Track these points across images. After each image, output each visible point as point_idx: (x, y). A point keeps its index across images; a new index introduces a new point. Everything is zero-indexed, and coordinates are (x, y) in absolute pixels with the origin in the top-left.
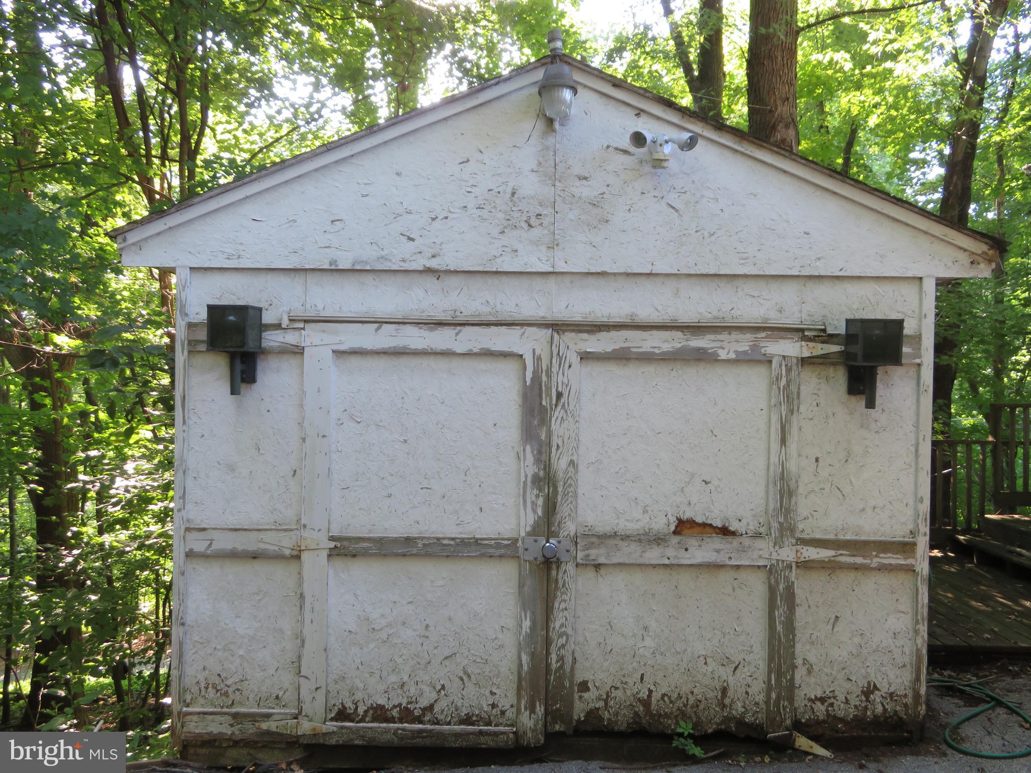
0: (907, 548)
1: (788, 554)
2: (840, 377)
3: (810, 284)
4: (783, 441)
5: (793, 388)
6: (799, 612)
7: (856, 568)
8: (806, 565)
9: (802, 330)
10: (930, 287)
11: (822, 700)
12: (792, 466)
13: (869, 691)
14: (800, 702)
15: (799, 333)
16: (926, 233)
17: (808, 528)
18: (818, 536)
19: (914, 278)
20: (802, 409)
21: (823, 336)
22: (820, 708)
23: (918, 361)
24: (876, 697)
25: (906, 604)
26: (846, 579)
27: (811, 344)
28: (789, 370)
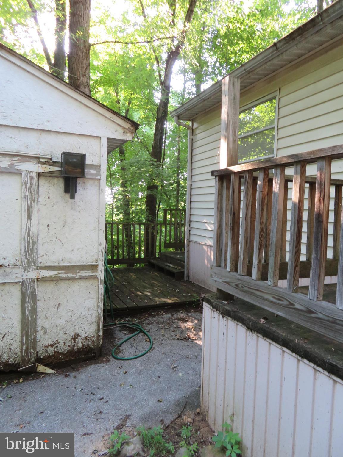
0: (93, 267)
1: (32, 274)
2: (60, 184)
3: (44, 135)
4: (29, 216)
5: (35, 188)
6: (39, 304)
7: (69, 279)
8: (41, 280)
9: (39, 158)
10: (105, 142)
11: (52, 345)
12: (34, 229)
13: (75, 337)
14: (40, 348)
15: (38, 159)
16: (103, 115)
17: (43, 261)
18: (49, 264)
19: (97, 137)
20: (40, 199)
21: (50, 162)
22: (51, 350)
23: (99, 177)
24: (79, 340)
25: (94, 294)
26: (64, 285)
27: (44, 166)
28: (32, 179)
